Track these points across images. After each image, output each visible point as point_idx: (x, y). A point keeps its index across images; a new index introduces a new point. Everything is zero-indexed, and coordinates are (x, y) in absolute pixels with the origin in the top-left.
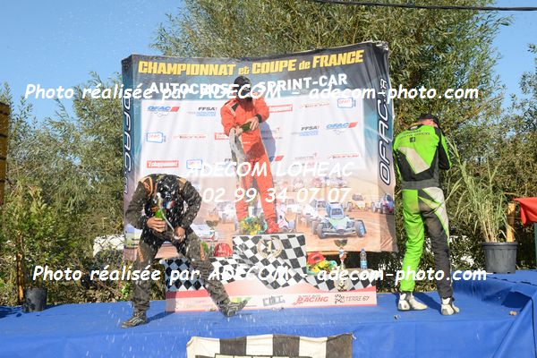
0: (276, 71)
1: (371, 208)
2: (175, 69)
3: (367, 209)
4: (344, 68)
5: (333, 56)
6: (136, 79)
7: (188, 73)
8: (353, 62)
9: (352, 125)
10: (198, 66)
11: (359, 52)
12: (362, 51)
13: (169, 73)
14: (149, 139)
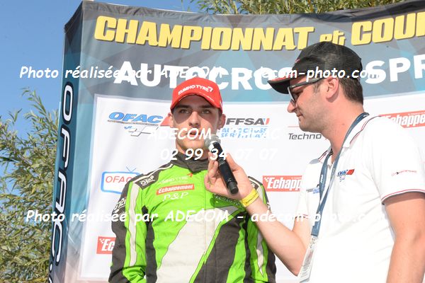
0: (410, 33)
2: (178, 36)
6: (87, 53)
7: (205, 45)
13: (162, 43)
14: (106, 186)
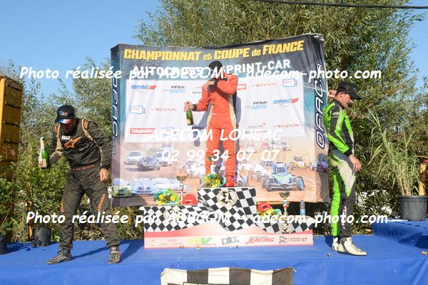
0: (233, 57)
1: (309, 167)
3: (306, 168)
4: (288, 55)
5: (280, 46)
6: (122, 63)
7: (163, 59)
8: (295, 50)
9: (294, 101)
10: (171, 53)
11: (300, 42)
12: (303, 41)
13: (148, 58)
14: (132, 111)
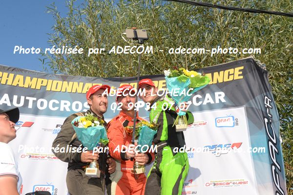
2: (35, 83)
4: (221, 86)
5: (209, 75)
7: (48, 89)
8: (231, 78)
10: (60, 83)
11: (237, 69)
12: (242, 68)
13: (26, 86)
